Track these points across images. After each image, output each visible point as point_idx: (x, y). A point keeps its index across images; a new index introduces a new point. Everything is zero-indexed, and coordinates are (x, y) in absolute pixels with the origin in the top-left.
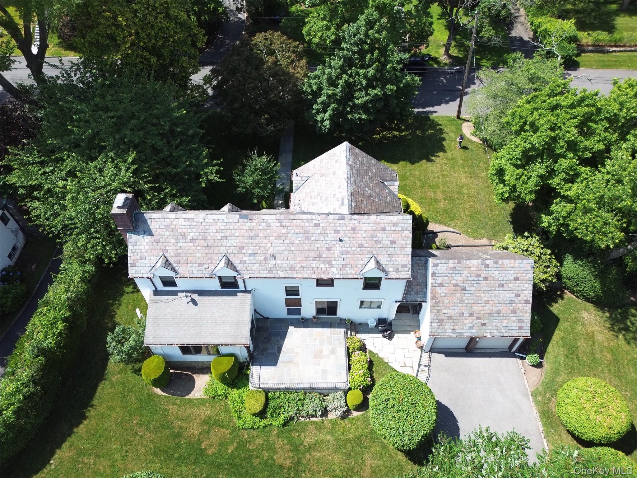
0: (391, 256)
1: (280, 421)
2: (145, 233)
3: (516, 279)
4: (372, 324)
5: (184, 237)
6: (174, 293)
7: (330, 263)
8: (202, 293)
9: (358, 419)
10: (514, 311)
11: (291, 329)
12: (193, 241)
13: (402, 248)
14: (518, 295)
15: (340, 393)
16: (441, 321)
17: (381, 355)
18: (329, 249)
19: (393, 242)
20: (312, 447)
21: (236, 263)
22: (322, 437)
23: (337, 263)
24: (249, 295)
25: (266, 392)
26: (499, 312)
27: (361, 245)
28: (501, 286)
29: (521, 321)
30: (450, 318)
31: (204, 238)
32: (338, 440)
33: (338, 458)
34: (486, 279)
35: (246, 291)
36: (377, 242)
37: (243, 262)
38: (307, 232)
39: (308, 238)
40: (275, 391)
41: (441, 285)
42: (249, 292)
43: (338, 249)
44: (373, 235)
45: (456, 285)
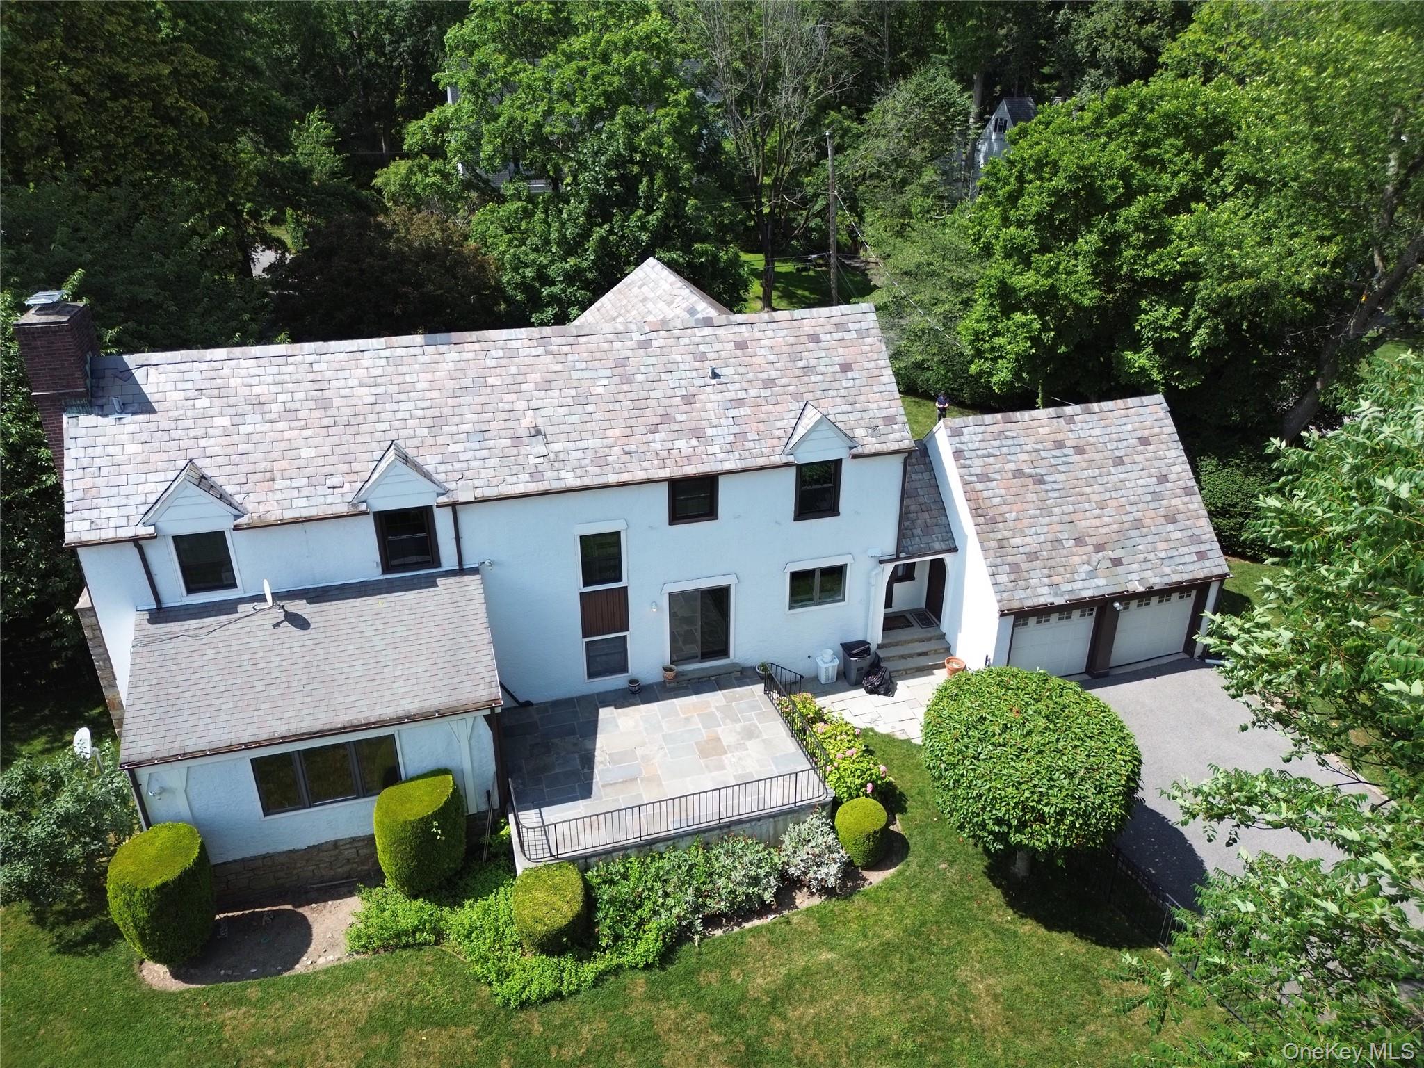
0: (849, 399)
1: (650, 942)
2: (124, 408)
3: (1144, 441)
4: (828, 664)
5: (258, 404)
6: (228, 608)
7: (699, 434)
8: (318, 595)
9: (889, 886)
10: (1171, 519)
11: (605, 713)
12: (288, 415)
13: (872, 378)
14: (1163, 479)
15: (814, 821)
16: (1016, 568)
17: (882, 729)
18: (688, 400)
19: (846, 367)
20: (778, 999)
21: (429, 461)
22: (800, 961)
23: (719, 434)
24: (474, 582)
25: (583, 863)
26: (1138, 524)
27: (769, 383)
28: (1119, 461)
29: (1196, 539)
30: (1032, 556)
31: (324, 405)
32: (856, 955)
33: (878, 1004)
34: (1080, 450)
35: (462, 571)
36: (808, 370)
37: (452, 459)
38: (620, 362)
39: (626, 378)
41: (984, 477)
42: (475, 571)
43: (712, 398)
44: (794, 356)
45: (1018, 474)
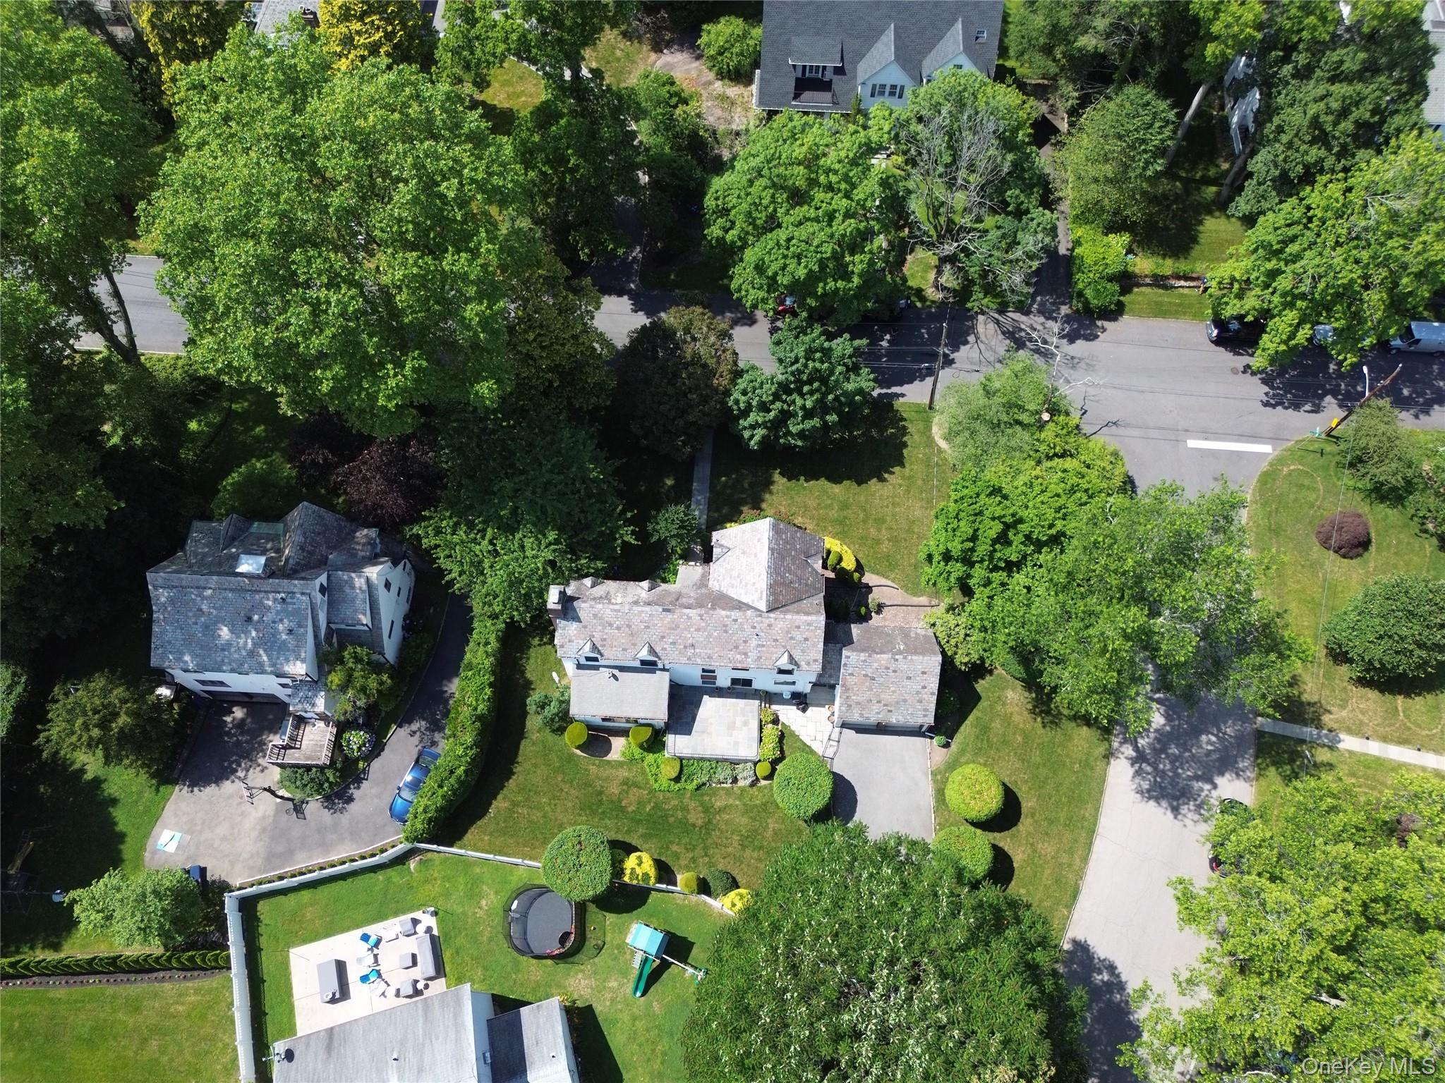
0: (803, 651)
1: (691, 786)
2: (573, 619)
3: (924, 673)
4: (787, 696)
5: (611, 625)
6: (596, 668)
7: (746, 654)
8: (622, 669)
9: (765, 787)
10: (920, 701)
11: (706, 698)
12: (618, 628)
13: (814, 645)
14: (924, 687)
15: (749, 765)
16: (850, 706)
17: (793, 728)
18: (745, 642)
19: (806, 639)
20: (722, 810)
21: (658, 649)
22: (731, 801)
23: (753, 655)
24: (667, 674)
25: (681, 759)
26: (905, 701)
27: (776, 640)
28: (909, 678)
29: (926, 710)
30: (858, 703)
31: (629, 626)
32: (745, 805)
33: (745, 820)
34: (895, 671)
35: (664, 669)
36: (792, 638)
37: (665, 649)
38: (725, 626)
39: (726, 632)
40: (689, 759)
41: (852, 674)
42: (667, 670)
43: (753, 643)
44: (788, 632)
45: (866, 676)
